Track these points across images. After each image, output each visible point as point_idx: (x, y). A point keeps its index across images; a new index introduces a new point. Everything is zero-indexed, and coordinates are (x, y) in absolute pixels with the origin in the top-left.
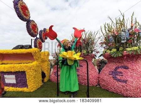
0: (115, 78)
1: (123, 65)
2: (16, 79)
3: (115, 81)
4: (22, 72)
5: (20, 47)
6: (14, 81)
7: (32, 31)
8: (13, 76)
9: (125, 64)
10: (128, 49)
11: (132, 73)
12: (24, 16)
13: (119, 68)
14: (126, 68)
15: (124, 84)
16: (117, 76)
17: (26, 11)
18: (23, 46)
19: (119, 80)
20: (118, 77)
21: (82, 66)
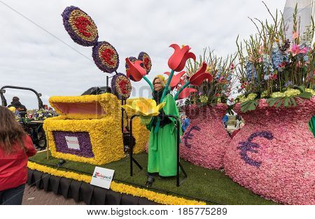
0: (244, 156)
1: (265, 129)
2: (80, 144)
3: (243, 161)
4: (84, 132)
5: (92, 91)
6: (76, 147)
7: (103, 62)
8: (75, 139)
9: (270, 127)
10: (275, 95)
11: (275, 149)
12: (83, 38)
13: (256, 136)
14: (269, 136)
15: (254, 169)
16: (248, 152)
17: (88, 27)
18: (98, 89)
19: (249, 161)
20: (249, 154)
21: (199, 129)
